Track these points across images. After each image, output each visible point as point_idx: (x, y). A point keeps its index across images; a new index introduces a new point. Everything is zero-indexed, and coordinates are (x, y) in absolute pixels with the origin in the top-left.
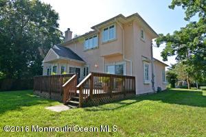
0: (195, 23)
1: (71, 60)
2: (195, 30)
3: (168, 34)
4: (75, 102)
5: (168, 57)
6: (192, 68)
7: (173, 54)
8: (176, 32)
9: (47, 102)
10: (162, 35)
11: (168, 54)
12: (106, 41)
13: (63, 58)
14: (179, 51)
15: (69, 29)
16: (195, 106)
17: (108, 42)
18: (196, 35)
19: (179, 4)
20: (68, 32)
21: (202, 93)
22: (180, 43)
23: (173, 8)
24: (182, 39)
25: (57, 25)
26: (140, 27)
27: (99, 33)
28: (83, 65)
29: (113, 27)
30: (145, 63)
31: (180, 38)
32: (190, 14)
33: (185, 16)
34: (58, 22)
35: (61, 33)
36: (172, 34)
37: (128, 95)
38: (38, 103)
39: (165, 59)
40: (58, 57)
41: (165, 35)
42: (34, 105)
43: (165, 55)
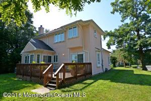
0: (127, 24)
1: (45, 50)
2: (128, 29)
3: (111, 31)
4: (53, 85)
5: (111, 46)
6: (126, 54)
7: (114, 44)
8: (116, 30)
9: (31, 85)
10: (106, 31)
11: (111, 44)
12: (71, 37)
13: (39, 49)
14: (118, 42)
15: (41, 26)
16: (131, 84)
17: (73, 38)
18: (128, 32)
19: (117, 11)
20: (41, 28)
21: (133, 71)
22: (119, 37)
23: (114, 14)
24: (120, 35)
25: (32, 22)
26: (94, 28)
27: (65, 31)
28: (53, 54)
29: (76, 27)
30: (97, 52)
31: (118, 34)
32: (124, 18)
33: (121, 19)
34: (32, 19)
35: (35, 28)
36: (113, 31)
37: (87, 76)
38: (25, 87)
39: (109, 48)
40: (35, 49)
41: (109, 31)
42: (22, 88)
43: (109, 45)
